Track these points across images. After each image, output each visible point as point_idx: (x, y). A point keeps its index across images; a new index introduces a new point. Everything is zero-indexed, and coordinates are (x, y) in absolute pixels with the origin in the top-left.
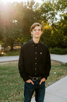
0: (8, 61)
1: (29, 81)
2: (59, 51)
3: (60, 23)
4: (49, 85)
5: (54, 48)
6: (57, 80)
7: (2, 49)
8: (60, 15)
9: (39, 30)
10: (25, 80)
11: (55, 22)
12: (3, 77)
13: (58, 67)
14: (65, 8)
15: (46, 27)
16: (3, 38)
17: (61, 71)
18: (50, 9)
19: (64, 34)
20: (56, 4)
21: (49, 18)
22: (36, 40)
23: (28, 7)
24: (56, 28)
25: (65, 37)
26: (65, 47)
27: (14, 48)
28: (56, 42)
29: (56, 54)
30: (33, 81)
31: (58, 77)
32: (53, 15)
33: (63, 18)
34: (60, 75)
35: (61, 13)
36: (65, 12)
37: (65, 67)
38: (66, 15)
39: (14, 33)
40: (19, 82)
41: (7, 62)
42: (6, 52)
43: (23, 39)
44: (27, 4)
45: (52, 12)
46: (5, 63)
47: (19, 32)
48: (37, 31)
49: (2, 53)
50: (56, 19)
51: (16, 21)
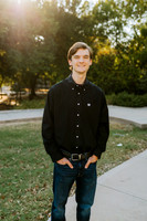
0: (24, 120)
1: (64, 161)
2: (130, 100)
3: (133, 43)
4: (107, 170)
5: (120, 94)
6: (124, 160)
7: (12, 95)
8: (134, 27)
9: (85, 57)
10: (55, 160)
11: (122, 40)
12: (12, 151)
13: (127, 132)
14: (142, 13)
15: (104, 50)
16: (14, 71)
17: (132, 140)
18: (113, 15)
19: (142, 66)
20: (126, 3)
21: (111, 32)
22: (78, 78)
23: (67, 10)
24: (125, 53)
25: (143, 71)
26: (142, 92)
27: (38, 93)
28: (125, 82)
29: (123, 106)
30: (72, 162)
31: (126, 153)
32: (119, 26)
33: (139, 34)
34: (130, 149)
35: (136, 23)
36: (143, 21)
37: (140, 133)
38: (146, 27)
39: (37, 63)
40: (45, 162)
41: (20, 121)
42: (20, 100)
43: (55, 74)
44: (64, 4)
45: (116, 20)
46: (17, 123)
47: (47, 60)
48: (81, 60)
49: (13, 103)
50: (125, 35)
51: (42, 38)
